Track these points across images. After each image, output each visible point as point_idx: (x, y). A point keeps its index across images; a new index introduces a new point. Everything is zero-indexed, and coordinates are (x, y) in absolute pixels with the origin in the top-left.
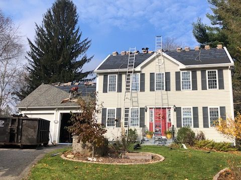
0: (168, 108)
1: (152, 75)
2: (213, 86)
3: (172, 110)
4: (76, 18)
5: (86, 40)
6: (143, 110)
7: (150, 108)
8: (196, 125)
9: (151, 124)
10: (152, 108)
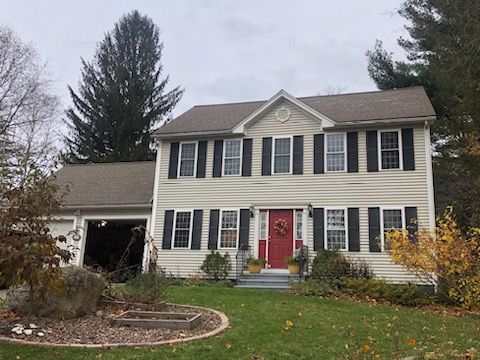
0: (297, 210)
1: (267, 141)
2: (390, 163)
3: (305, 214)
4: (158, 50)
5: (176, 90)
6: (246, 215)
7: (261, 210)
8: (354, 246)
9: (262, 243)
10: (265, 210)
